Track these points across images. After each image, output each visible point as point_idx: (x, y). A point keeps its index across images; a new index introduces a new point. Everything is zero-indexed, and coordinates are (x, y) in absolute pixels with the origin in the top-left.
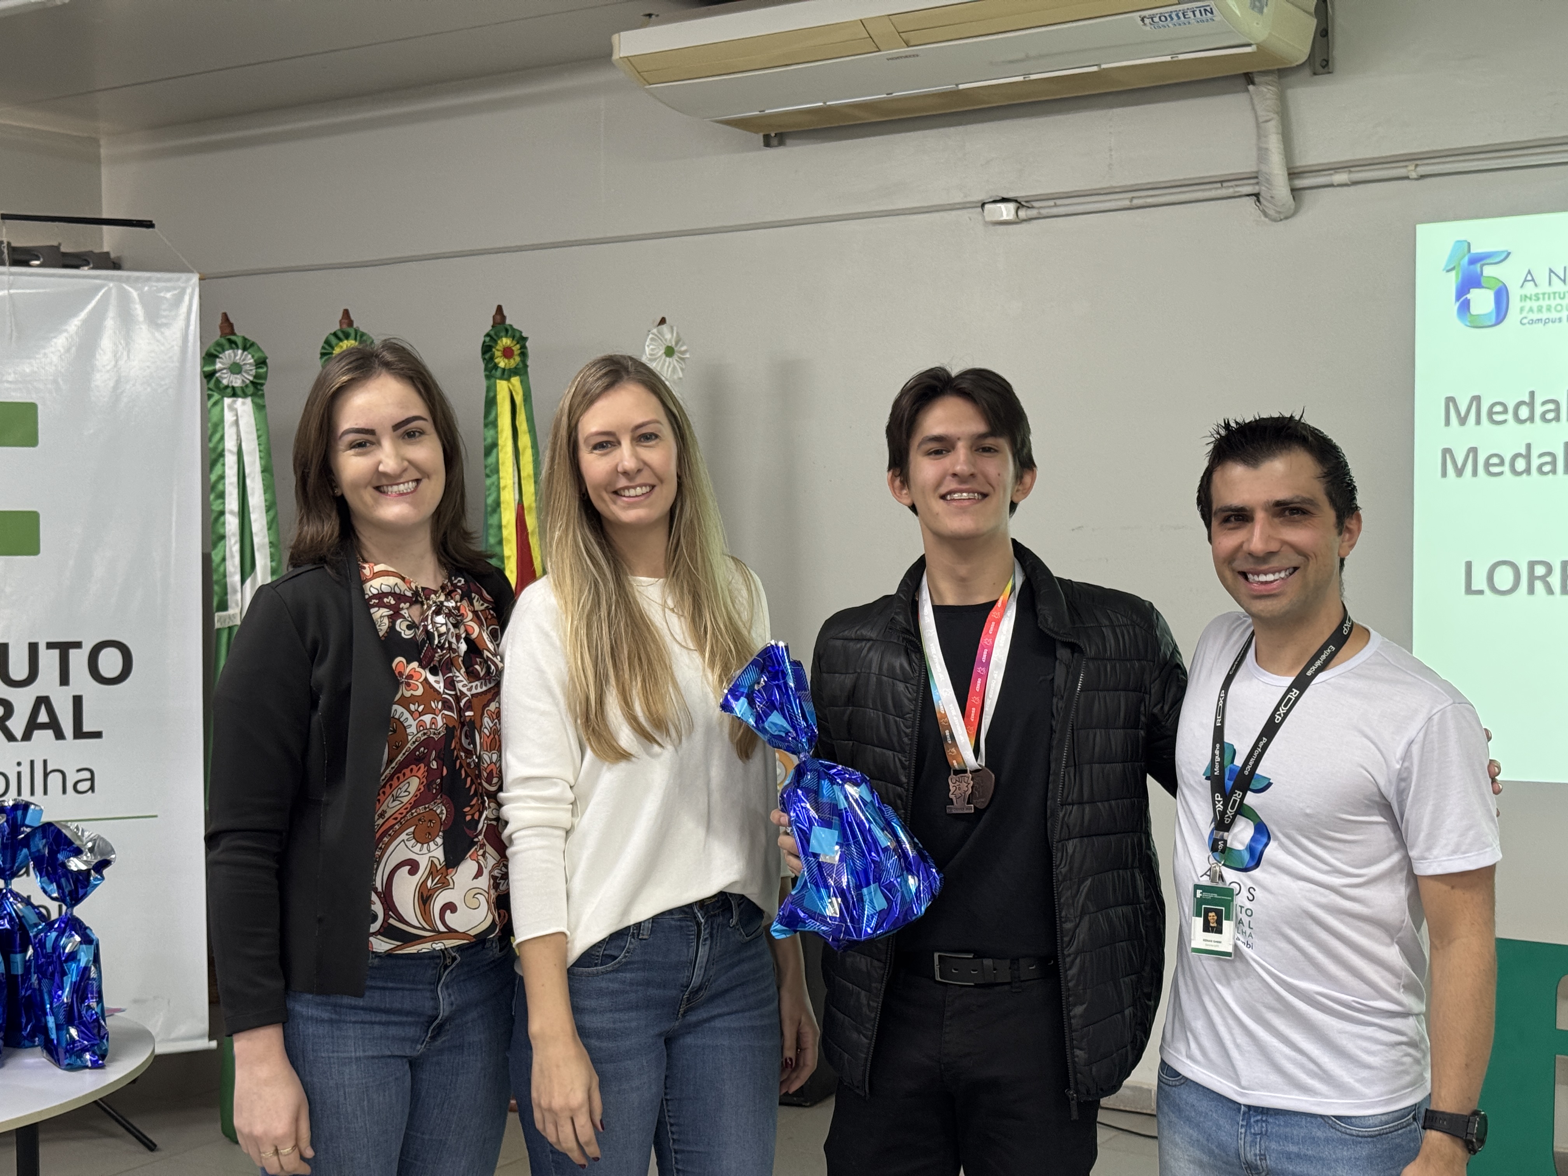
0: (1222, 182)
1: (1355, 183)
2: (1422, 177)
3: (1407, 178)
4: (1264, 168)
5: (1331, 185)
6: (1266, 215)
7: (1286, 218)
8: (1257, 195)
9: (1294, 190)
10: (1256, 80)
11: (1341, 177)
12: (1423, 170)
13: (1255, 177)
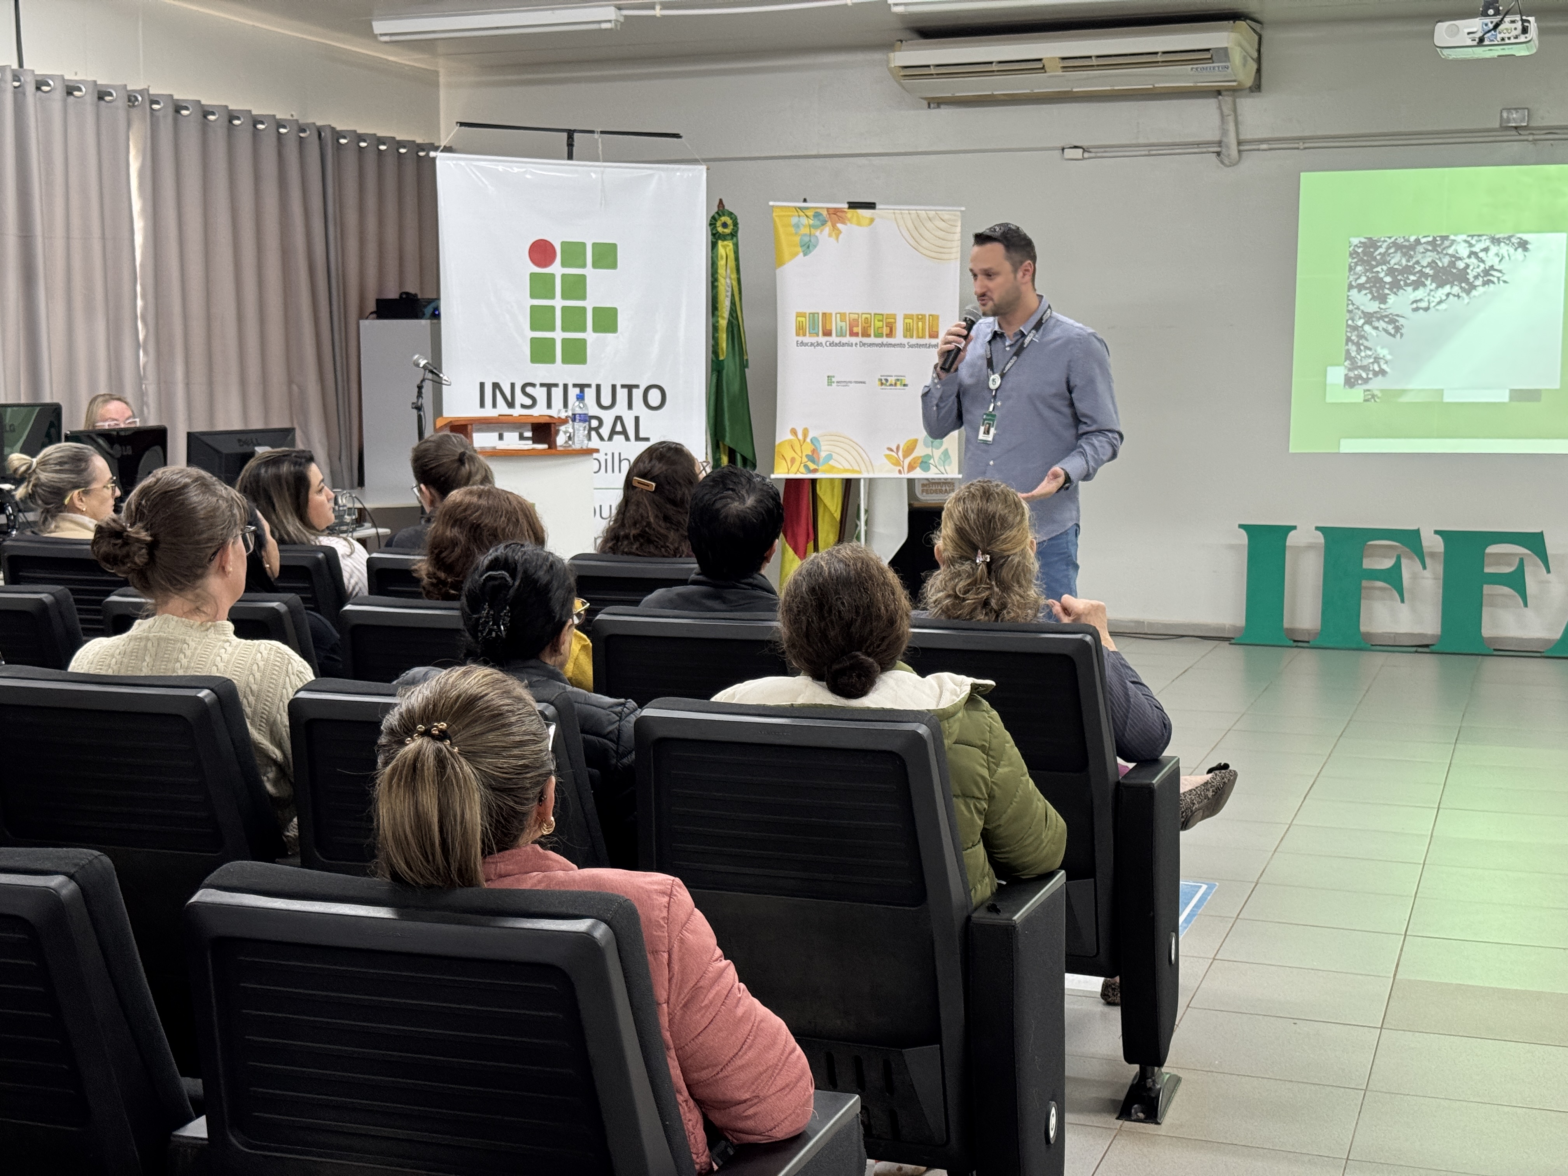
0: (1198, 144)
1: (1270, 149)
2: (1305, 148)
3: (1298, 149)
4: (1225, 140)
5: (1258, 150)
6: (1222, 163)
7: (1234, 165)
8: (1218, 154)
9: (1240, 151)
10: (1224, 93)
11: (1264, 146)
12: (1307, 145)
13: (1220, 143)
